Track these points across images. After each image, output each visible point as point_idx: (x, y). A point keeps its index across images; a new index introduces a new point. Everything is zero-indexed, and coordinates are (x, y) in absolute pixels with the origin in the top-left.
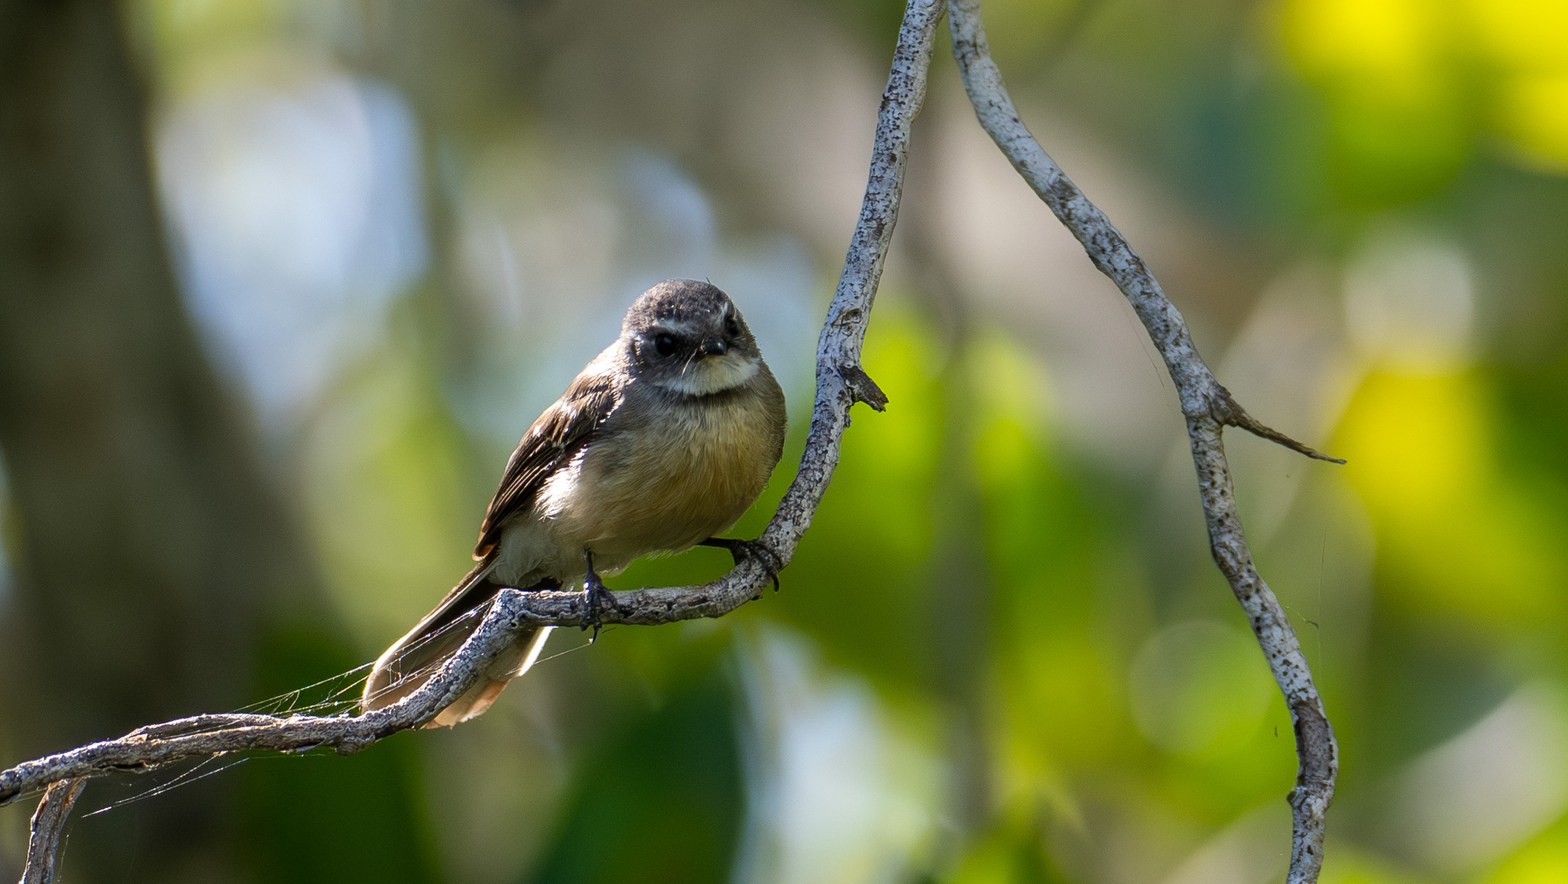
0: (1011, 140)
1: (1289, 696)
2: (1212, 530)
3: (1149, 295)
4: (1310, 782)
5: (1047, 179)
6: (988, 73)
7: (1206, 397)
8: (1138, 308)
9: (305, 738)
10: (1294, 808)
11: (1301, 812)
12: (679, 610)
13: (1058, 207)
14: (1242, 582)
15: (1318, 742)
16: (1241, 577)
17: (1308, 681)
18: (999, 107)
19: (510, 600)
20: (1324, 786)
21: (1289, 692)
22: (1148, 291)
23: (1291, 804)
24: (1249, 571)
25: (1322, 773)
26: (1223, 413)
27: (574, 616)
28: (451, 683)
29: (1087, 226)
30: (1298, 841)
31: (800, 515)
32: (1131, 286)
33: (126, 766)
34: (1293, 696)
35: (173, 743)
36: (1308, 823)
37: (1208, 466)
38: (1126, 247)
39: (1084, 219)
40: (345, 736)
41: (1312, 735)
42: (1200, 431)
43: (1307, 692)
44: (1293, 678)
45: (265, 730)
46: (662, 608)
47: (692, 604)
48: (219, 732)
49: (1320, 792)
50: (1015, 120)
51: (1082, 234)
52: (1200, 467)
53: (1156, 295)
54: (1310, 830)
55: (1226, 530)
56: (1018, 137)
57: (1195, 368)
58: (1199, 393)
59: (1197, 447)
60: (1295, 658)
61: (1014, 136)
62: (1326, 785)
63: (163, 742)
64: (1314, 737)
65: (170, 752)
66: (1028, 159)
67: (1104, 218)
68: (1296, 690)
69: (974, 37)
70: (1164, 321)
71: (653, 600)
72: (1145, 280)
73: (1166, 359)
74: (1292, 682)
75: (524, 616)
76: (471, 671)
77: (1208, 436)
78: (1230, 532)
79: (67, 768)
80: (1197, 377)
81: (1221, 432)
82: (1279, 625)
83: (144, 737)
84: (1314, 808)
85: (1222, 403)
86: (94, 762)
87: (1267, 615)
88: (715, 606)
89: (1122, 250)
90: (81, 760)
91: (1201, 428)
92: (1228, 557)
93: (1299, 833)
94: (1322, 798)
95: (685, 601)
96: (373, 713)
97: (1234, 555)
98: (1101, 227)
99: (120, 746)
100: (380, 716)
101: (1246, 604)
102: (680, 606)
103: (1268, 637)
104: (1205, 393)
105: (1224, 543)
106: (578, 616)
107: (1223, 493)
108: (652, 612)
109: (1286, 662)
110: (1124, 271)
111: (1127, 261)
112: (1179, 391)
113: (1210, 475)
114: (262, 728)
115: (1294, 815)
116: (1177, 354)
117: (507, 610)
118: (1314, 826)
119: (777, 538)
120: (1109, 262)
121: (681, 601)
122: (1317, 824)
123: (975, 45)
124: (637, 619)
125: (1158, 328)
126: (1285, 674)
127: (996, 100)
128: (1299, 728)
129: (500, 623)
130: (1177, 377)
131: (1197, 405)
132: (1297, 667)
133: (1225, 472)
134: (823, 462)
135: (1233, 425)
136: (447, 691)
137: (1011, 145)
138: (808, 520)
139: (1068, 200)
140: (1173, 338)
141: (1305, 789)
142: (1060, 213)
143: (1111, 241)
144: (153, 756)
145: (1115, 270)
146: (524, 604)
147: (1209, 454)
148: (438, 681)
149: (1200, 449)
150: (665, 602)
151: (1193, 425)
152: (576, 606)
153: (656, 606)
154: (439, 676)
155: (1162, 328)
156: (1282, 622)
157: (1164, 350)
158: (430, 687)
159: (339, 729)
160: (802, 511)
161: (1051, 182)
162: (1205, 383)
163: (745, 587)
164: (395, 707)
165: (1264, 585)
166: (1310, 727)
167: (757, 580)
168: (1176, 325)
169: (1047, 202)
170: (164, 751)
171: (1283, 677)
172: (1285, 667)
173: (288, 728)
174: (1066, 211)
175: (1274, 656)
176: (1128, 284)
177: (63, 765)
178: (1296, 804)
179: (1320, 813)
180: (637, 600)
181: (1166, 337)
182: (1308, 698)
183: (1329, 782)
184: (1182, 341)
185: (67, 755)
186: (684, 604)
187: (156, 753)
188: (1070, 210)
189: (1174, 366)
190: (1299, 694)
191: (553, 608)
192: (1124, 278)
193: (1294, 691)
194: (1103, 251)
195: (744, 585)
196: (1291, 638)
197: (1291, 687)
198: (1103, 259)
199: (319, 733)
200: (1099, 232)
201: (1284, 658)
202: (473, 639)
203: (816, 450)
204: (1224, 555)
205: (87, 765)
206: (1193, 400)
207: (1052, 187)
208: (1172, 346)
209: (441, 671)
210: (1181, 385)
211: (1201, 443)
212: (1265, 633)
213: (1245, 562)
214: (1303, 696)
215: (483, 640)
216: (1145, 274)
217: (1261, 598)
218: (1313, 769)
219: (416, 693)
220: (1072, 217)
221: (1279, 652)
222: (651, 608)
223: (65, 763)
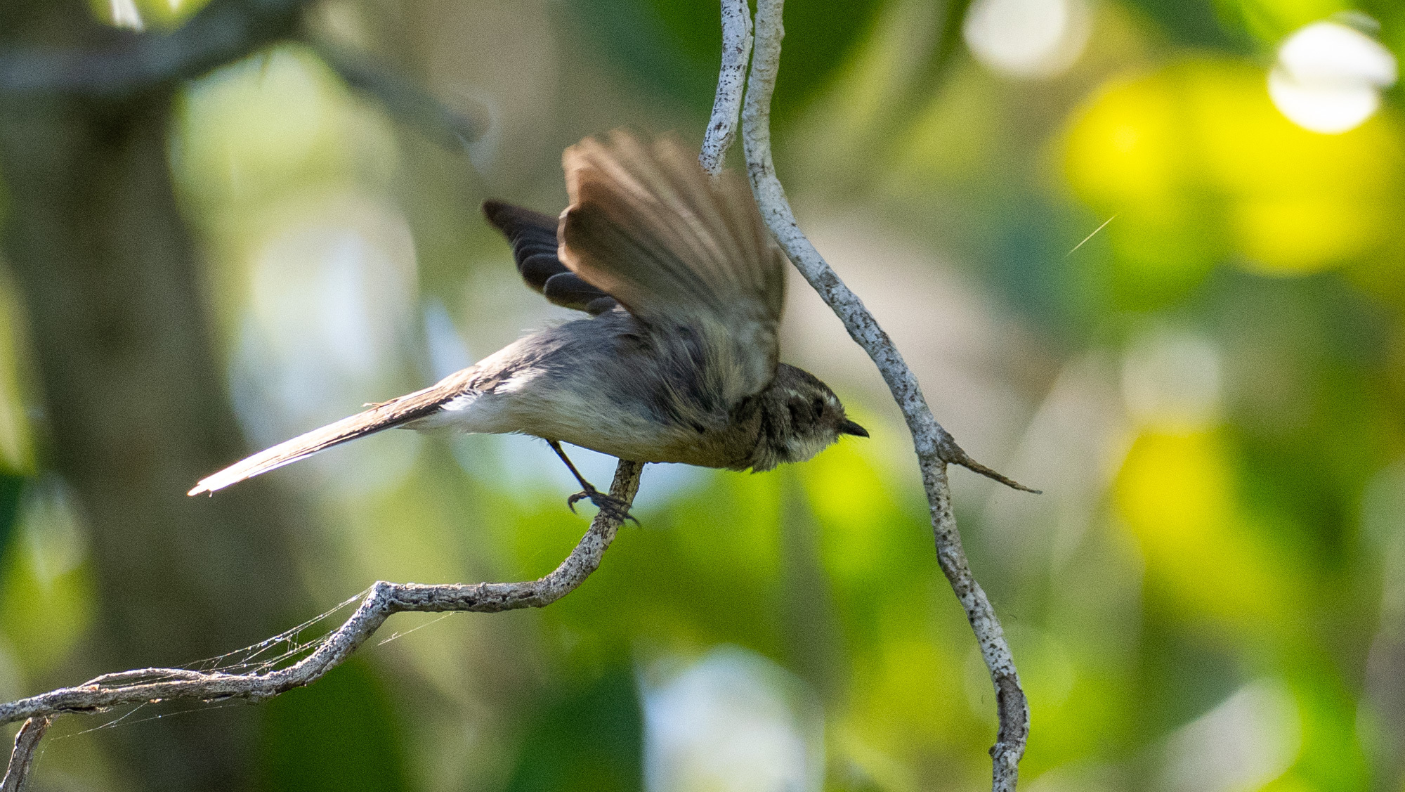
0: (789, 240)
1: (995, 672)
2: (938, 543)
3: (892, 362)
4: (1007, 740)
5: (816, 271)
6: (773, 188)
7: (934, 441)
8: (884, 371)
9: (222, 691)
10: (994, 760)
11: (1000, 762)
12: (512, 602)
13: (825, 292)
14: (960, 584)
15: (1015, 708)
16: (960, 579)
17: (1009, 660)
18: (781, 215)
19: (383, 590)
20: (1017, 743)
21: (994, 669)
22: (891, 359)
23: (992, 756)
24: (966, 575)
25: (1017, 733)
26: (948, 453)
27: (431, 604)
28: (335, 652)
29: (846, 307)
30: (997, 785)
31: (607, 531)
32: (879, 355)
33: (81, 709)
34: (998, 672)
35: (118, 693)
36: (1005, 771)
37: (935, 494)
38: (876, 324)
39: (844, 302)
40: (253, 690)
41: (1011, 703)
42: (929, 467)
43: (1008, 669)
44: (998, 658)
45: (191, 684)
46: (498, 600)
47: (521, 597)
48: (155, 684)
49: (1015, 747)
50: (794, 225)
51: (843, 314)
52: (929, 495)
53: (898, 362)
54: (1006, 776)
55: (949, 543)
56: (795, 238)
57: (926, 419)
58: (929, 438)
59: (927, 479)
60: (999, 642)
61: (792, 237)
62: (1019, 742)
63: (111, 691)
64: (1012, 705)
65: (115, 700)
66: (802, 255)
67: (859, 302)
68: (1000, 667)
69: (763, 160)
70: (904, 382)
71: (492, 593)
72: (889, 350)
73: (905, 412)
74: (996, 661)
75: (392, 603)
76: (351, 644)
77: (937, 472)
78: (952, 544)
79: (33, 709)
80: (928, 426)
81: (945, 469)
82: (988, 617)
83: (97, 686)
84: (1009, 760)
85: (946, 446)
86: (56, 705)
87: (978, 609)
88: (539, 598)
89: (873, 326)
90: (44, 703)
91: (930, 465)
92: (950, 564)
93: (998, 779)
94: (1016, 752)
95: (516, 595)
96: (275, 673)
97: (954, 563)
98: (857, 308)
99: (76, 694)
100: (280, 676)
101: (963, 600)
102: (511, 598)
103: (979, 626)
104: (933, 438)
105: (947, 553)
106: (434, 604)
107: (946, 515)
108: (490, 602)
109: (993, 646)
110: (873, 342)
111: (876, 335)
112: (914, 436)
113: (936, 501)
114: (189, 682)
115: (994, 765)
116: (912, 407)
117: (380, 598)
118: (1009, 774)
119: (589, 548)
120: (862, 335)
121: (513, 594)
122: (1012, 772)
123: (763, 167)
124: (481, 607)
125: (898, 387)
126: (992, 654)
127: (778, 209)
128: (1001, 697)
129: (374, 607)
130: (912, 426)
131: (927, 447)
132: (1001, 649)
133: (948, 498)
134: (627, 490)
135: (955, 463)
136: (332, 658)
137: (790, 244)
138: (613, 534)
139: (831, 288)
140: (910, 395)
141: (1003, 745)
142: (826, 297)
143: (864, 319)
144: (102, 701)
145: (867, 342)
146: (393, 593)
147: (936, 484)
148: (325, 651)
149: (929, 481)
150: (500, 595)
151: (924, 462)
152: (433, 596)
153: (494, 598)
154: (326, 646)
155: (902, 387)
156: (989, 614)
157: (903, 404)
158: (319, 655)
159: (248, 685)
160: (609, 527)
161: (819, 273)
162: (934, 431)
163: (563, 585)
164: (292, 669)
165: (977, 586)
166: (1010, 697)
167: (572, 579)
168: (913, 385)
169: (816, 289)
170: (111, 698)
171: (990, 657)
172: (992, 649)
173: (208, 683)
174: (830, 295)
175: (984, 641)
176: (876, 353)
177: (30, 707)
178: (996, 757)
179: (1014, 764)
180: (480, 593)
181: (904, 395)
182: (1009, 674)
183: (1022, 739)
184: (916, 398)
185: (34, 699)
186: (515, 597)
187: (105, 700)
188: (833, 295)
189: (910, 417)
190: (1002, 671)
191: (415, 598)
192: (873, 348)
193: (998, 668)
194: (858, 327)
195: (563, 583)
196: (997, 627)
197: (996, 665)
198: (858, 333)
199: (233, 687)
200: (855, 312)
201: (991, 642)
202: (354, 619)
203: (622, 480)
204: (946, 562)
205: (49, 707)
206: (924, 444)
207: (820, 277)
208: (909, 401)
209: (328, 643)
210: (915, 432)
211: (929, 477)
212: (977, 623)
213: (963, 568)
214: (1005, 672)
215: (361, 620)
216: (890, 345)
217: (974, 596)
218: (1011, 729)
219: (308, 659)
220: (835, 300)
221: (988, 638)
222: (489, 599)
223: (32, 706)
